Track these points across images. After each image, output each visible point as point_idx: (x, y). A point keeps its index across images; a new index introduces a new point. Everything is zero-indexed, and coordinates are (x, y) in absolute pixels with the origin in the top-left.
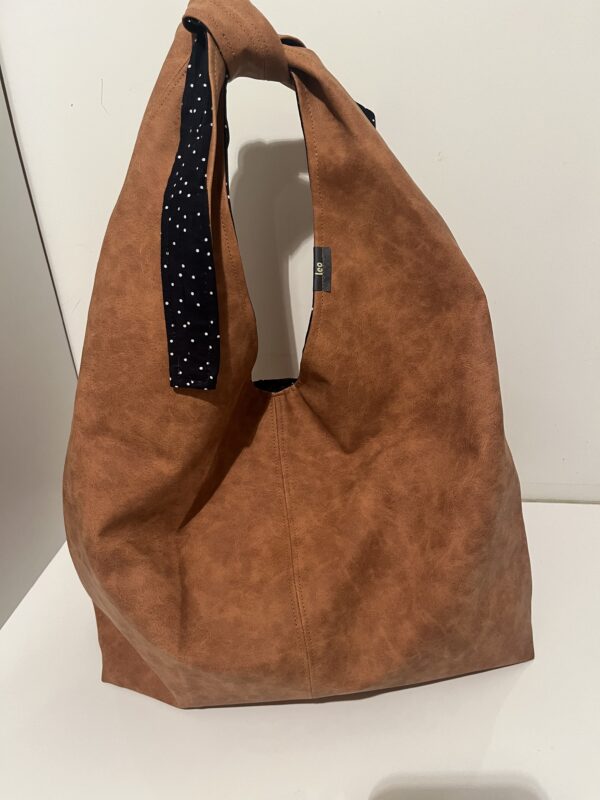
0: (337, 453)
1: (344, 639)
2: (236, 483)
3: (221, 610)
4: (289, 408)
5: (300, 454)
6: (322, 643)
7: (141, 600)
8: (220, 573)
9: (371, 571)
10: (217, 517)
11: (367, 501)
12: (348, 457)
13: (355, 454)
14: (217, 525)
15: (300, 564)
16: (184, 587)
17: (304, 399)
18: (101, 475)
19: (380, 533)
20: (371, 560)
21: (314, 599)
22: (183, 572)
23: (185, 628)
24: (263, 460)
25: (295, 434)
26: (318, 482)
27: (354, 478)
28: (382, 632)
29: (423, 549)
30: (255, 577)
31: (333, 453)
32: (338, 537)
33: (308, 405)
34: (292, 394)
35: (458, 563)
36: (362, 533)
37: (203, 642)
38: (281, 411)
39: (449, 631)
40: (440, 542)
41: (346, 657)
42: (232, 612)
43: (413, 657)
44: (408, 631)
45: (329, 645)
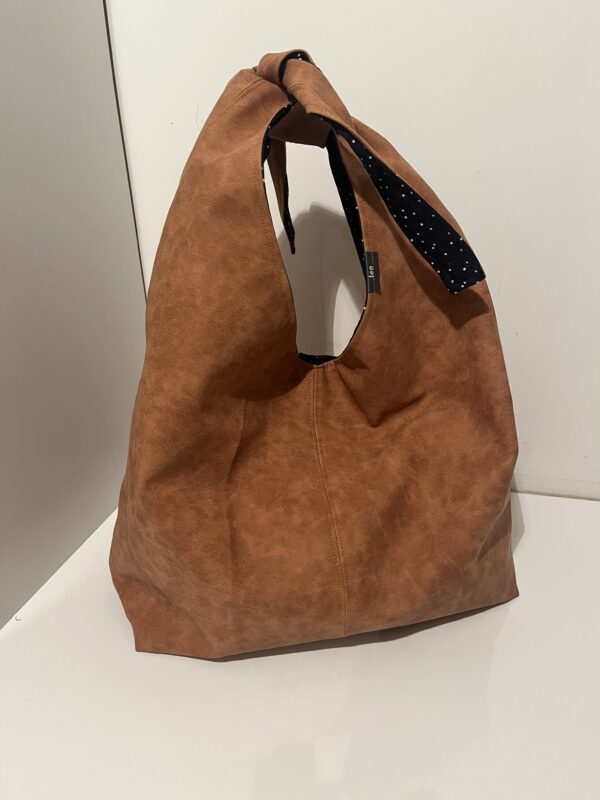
0: (364, 426)
1: (374, 578)
2: (277, 441)
3: (267, 550)
4: (326, 381)
5: (332, 422)
6: (357, 580)
7: (196, 540)
8: (264, 517)
9: (398, 521)
10: (259, 471)
11: (394, 462)
12: (372, 430)
13: (380, 427)
14: (261, 477)
15: (337, 511)
16: (233, 529)
17: (340, 375)
18: (156, 432)
19: (406, 488)
20: (398, 511)
21: (352, 540)
22: (231, 516)
23: (236, 564)
24: (301, 423)
25: (328, 404)
26: (348, 449)
27: (380, 446)
28: (407, 573)
29: (444, 502)
30: (297, 520)
31: (361, 425)
32: (370, 491)
33: (343, 380)
34: (329, 369)
35: (476, 513)
36: (392, 487)
37: (253, 577)
38: (318, 382)
39: (466, 574)
40: (461, 496)
41: (376, 595)
42: (278, 551)
43: (434, 595)
44: (430, 571)
45: (363, 582)
